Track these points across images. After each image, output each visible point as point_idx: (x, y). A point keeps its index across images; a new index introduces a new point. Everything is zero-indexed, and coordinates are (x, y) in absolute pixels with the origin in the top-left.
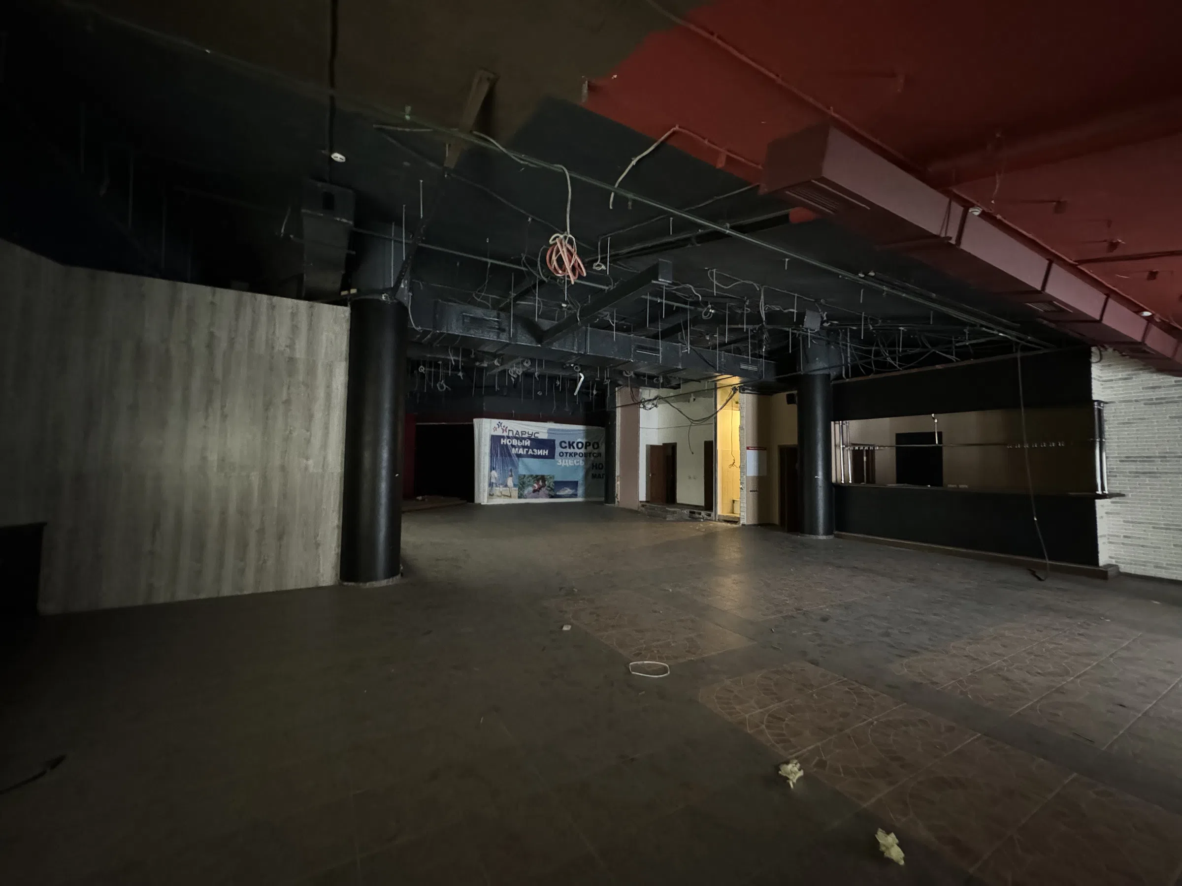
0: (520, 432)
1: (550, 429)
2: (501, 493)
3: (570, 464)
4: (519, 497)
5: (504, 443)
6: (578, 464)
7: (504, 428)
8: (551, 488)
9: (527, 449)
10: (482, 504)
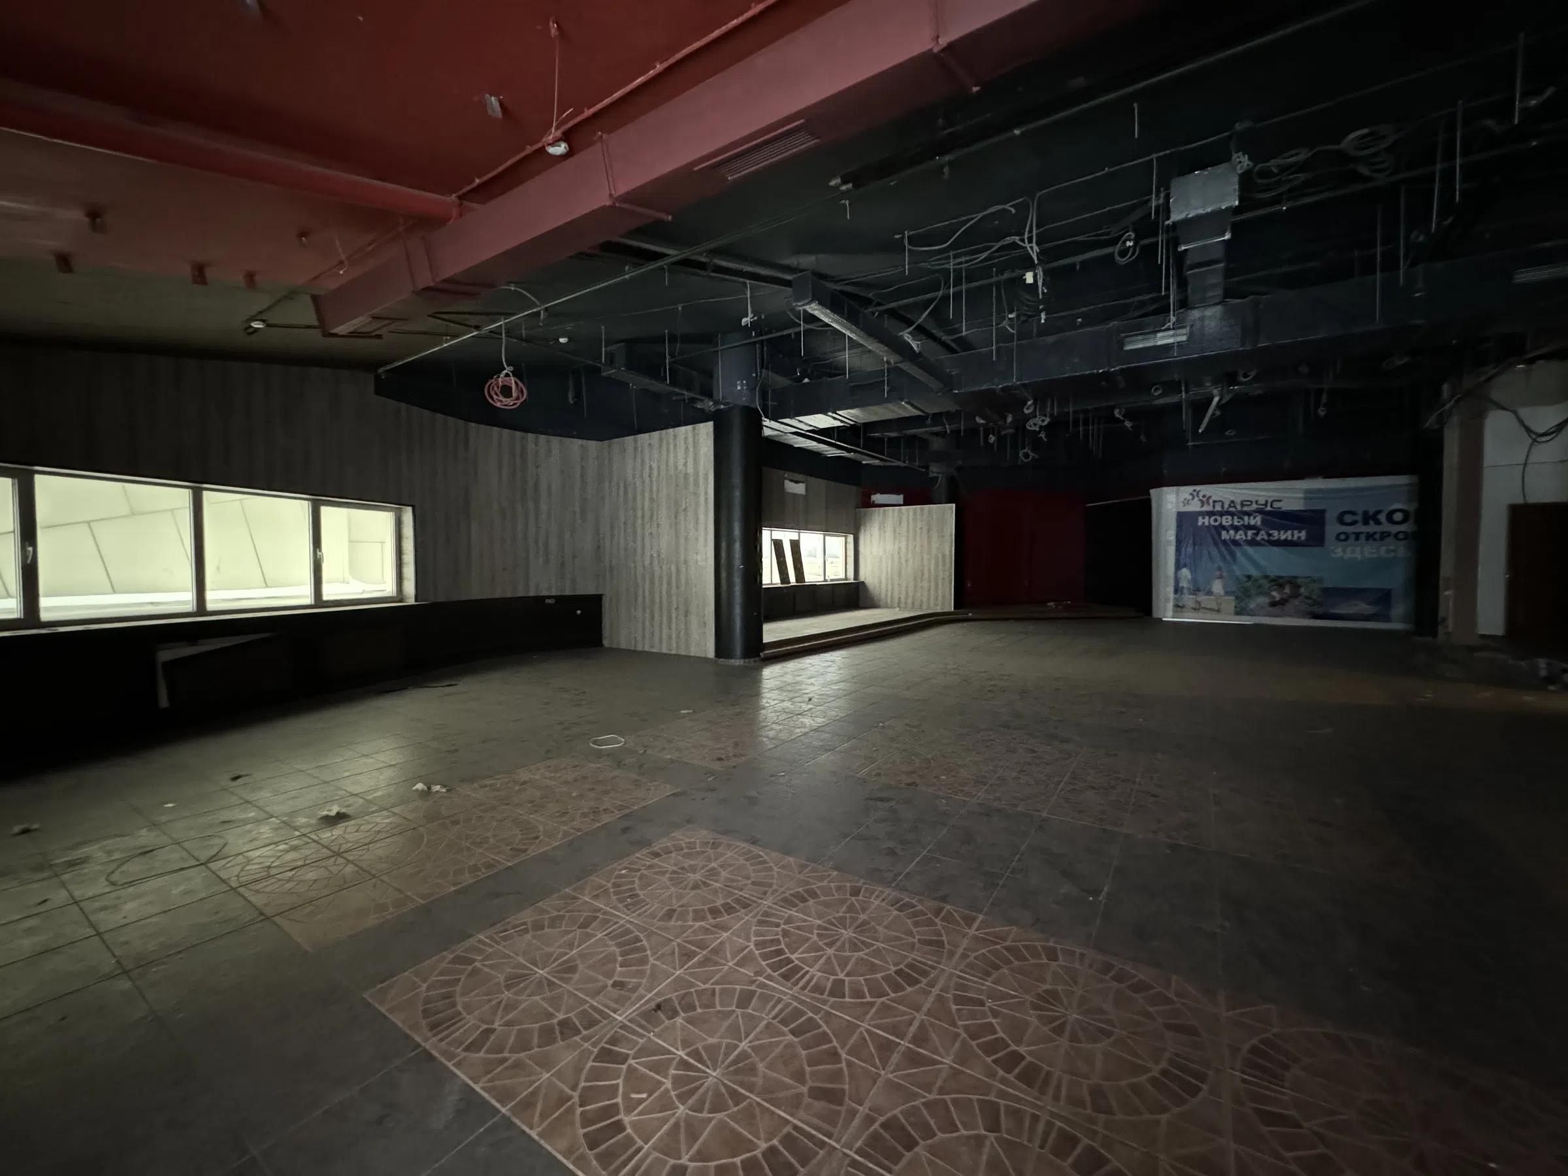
0: (1238, 501)
1: (1310, 492)
2: (1200, 605)
3: (1367, 556)
4: (1239, 614)
5: (1204, 523)
6: (1392, 554)
7: (1205, 499)
8: (1316, 601)
9: (1255, 531)
10: (1164, 619)
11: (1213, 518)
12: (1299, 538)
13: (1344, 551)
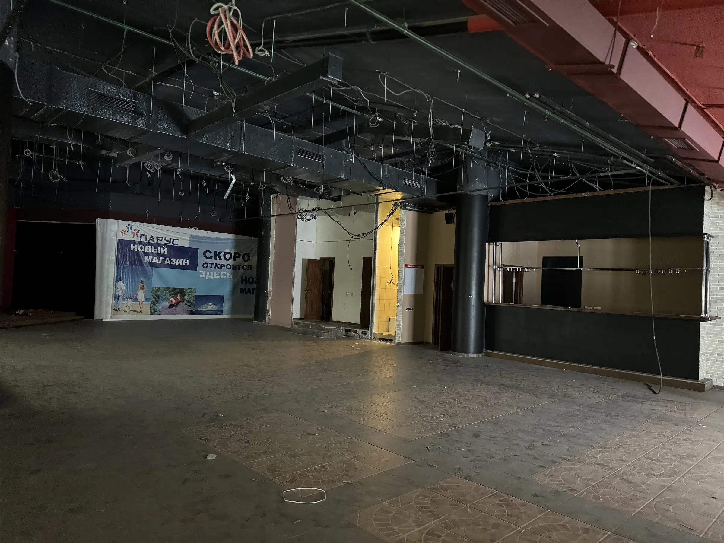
0: (155, 237)
1: (192, 237)
2: (129, 308)
3: (215, 277)
4: (151, 313)
5: (134, 249)
6: (225, 277)
7: (135, 232)
8: (192, 304)
9: (164, 258)
11: (140, 246)
12: (186, 264)
13: (206, 274)
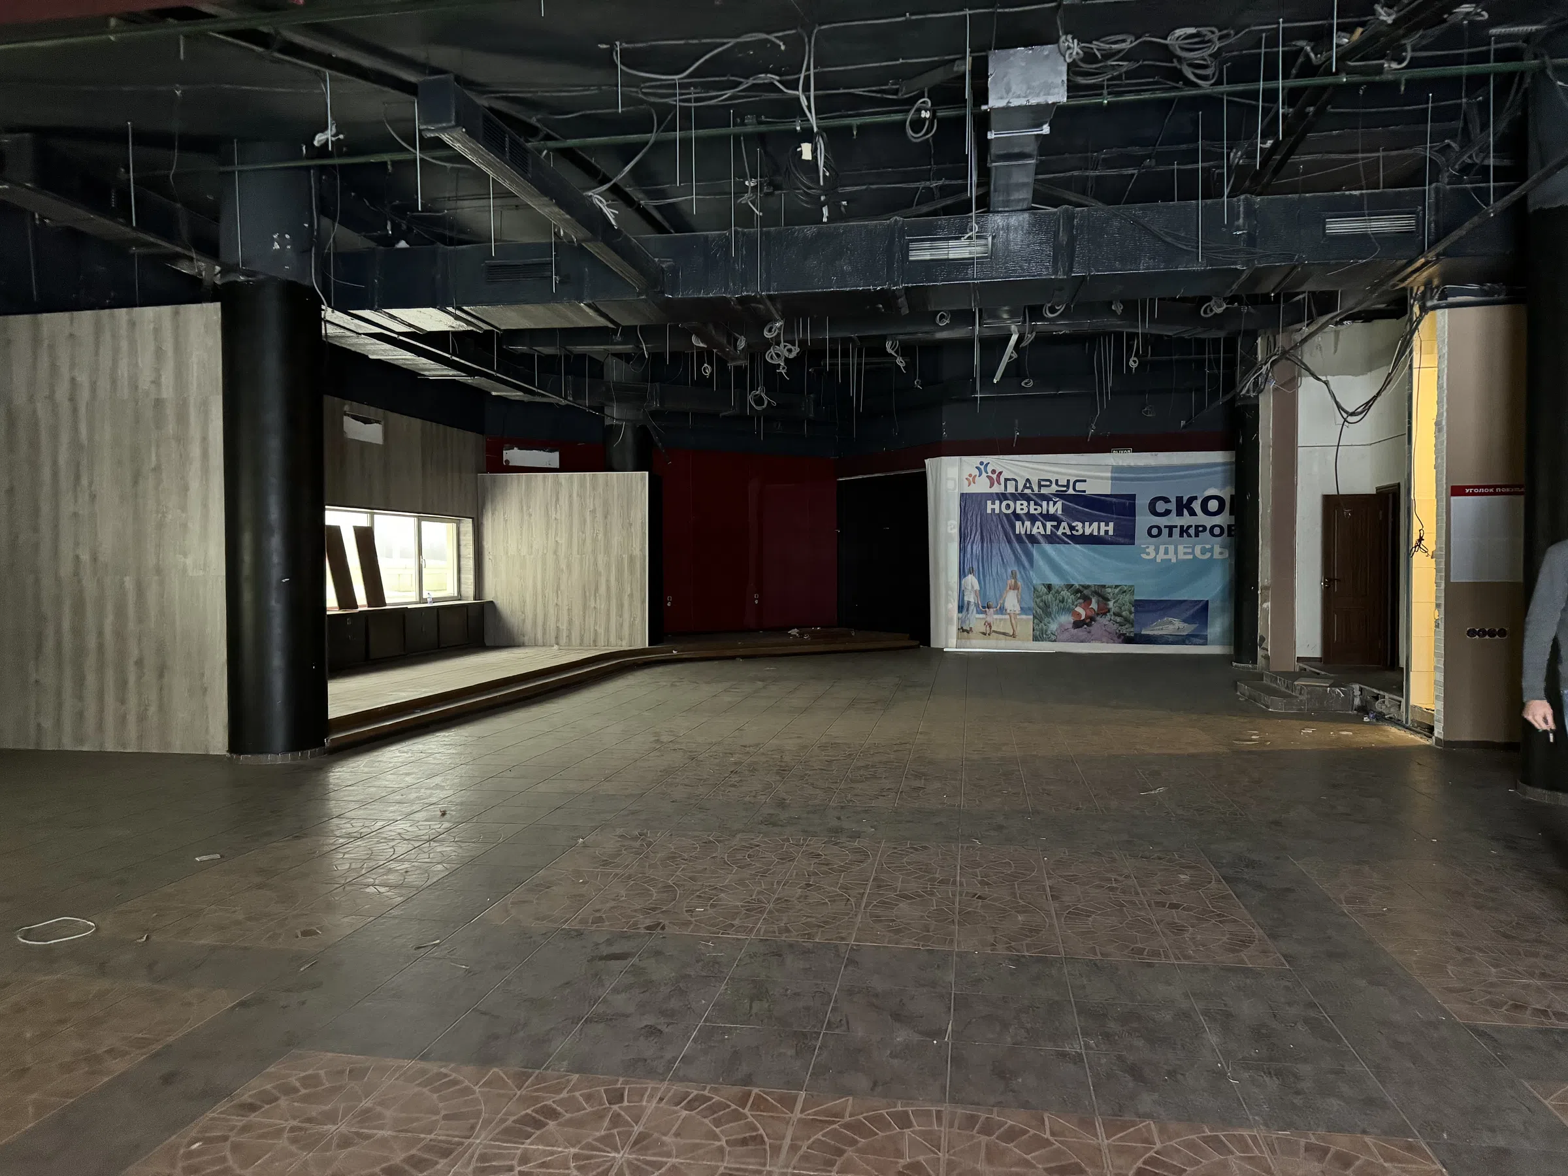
0: (1035, 481)
2: (990, 627)
4: (1035, 639)
5: (993, 510)
6: (1208, 555)
7: (994, 476)
8: (1127, 620)
9: (1055, 523)
10: (945, 650)
11: (1004, 503)
12: (1107, 532)
13: (1157, 551)
